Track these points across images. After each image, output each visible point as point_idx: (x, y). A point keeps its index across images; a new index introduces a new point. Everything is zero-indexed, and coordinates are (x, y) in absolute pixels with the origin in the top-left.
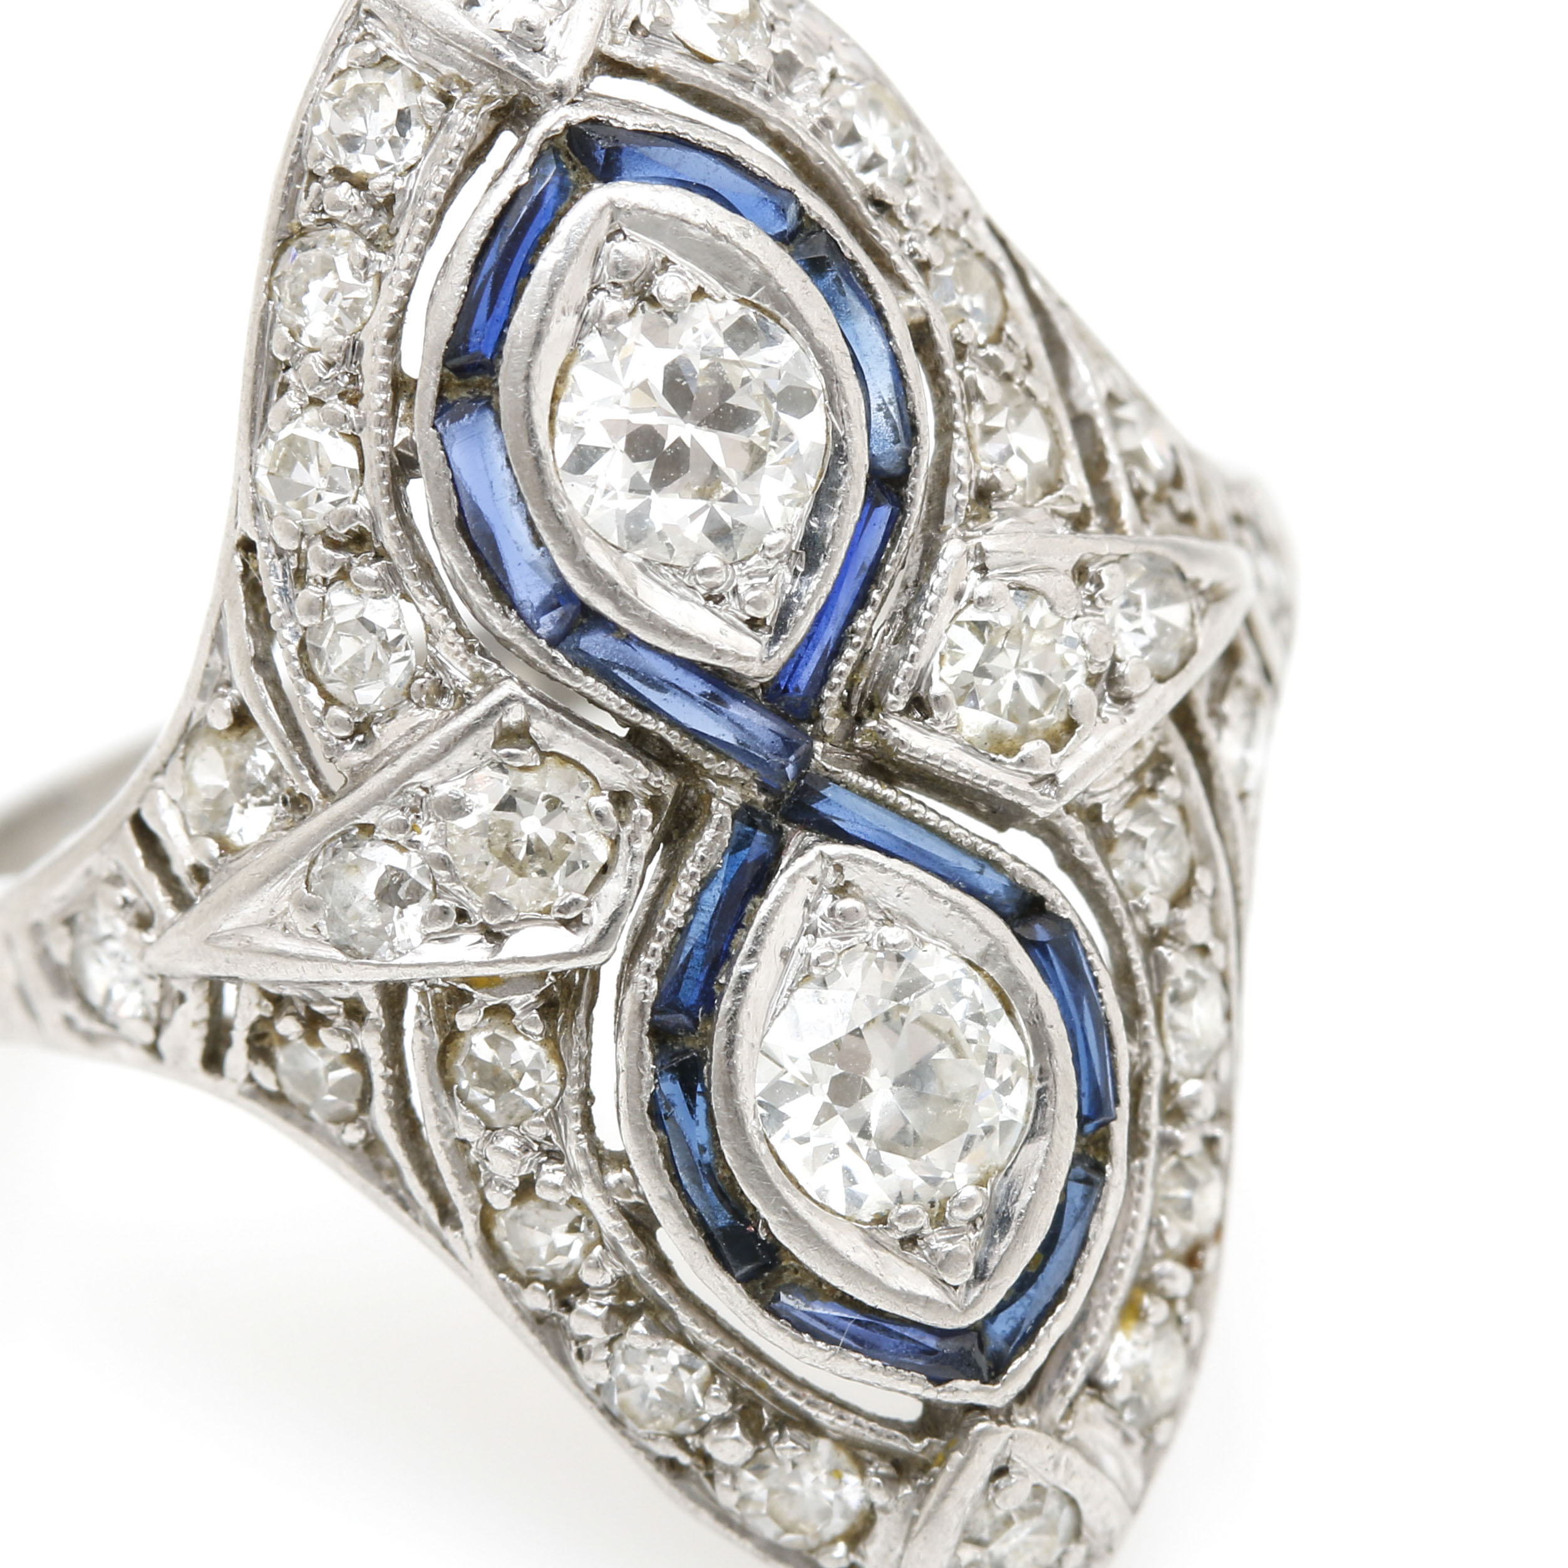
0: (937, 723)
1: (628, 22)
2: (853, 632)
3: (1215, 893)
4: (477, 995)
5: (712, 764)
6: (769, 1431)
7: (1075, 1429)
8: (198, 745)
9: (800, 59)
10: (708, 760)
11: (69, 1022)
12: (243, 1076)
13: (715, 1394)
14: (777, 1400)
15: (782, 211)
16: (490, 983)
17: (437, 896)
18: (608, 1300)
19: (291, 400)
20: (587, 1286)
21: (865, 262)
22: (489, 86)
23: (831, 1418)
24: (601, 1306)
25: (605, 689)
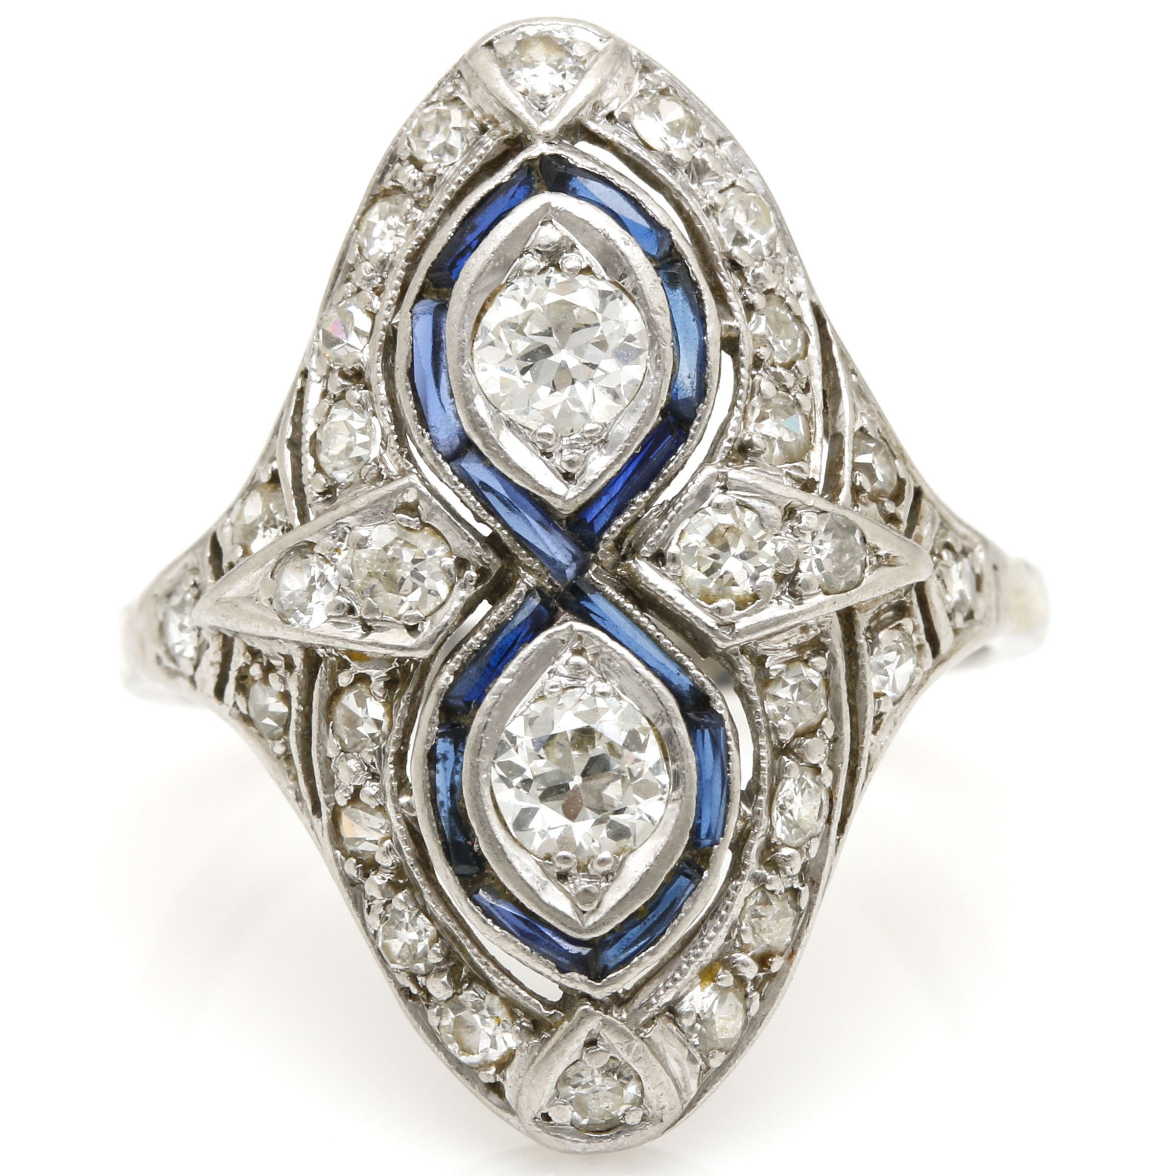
0: (668, 569)
1: (606, 112)
2: (633, 503)
3: (835, 740)
4: (353, 664)
5: (522, 555)
6: (464, 982)
7: (653, 1033)
8: (253, 492)
9: (710, 165)
10: (521, 555)
11: (158, 659)
12: (232, 703)
13: (435, 949)
14: (472, 963)
15: (660, 242)
16: (360, 657)
17: (339, 593)
18: (391, 877)
19: (349, 288)
20: (379, 865)
21: (704, 286)
22: (507, 125)
23: (500, 981)
24: (383, 879)
25: (469, 494)
